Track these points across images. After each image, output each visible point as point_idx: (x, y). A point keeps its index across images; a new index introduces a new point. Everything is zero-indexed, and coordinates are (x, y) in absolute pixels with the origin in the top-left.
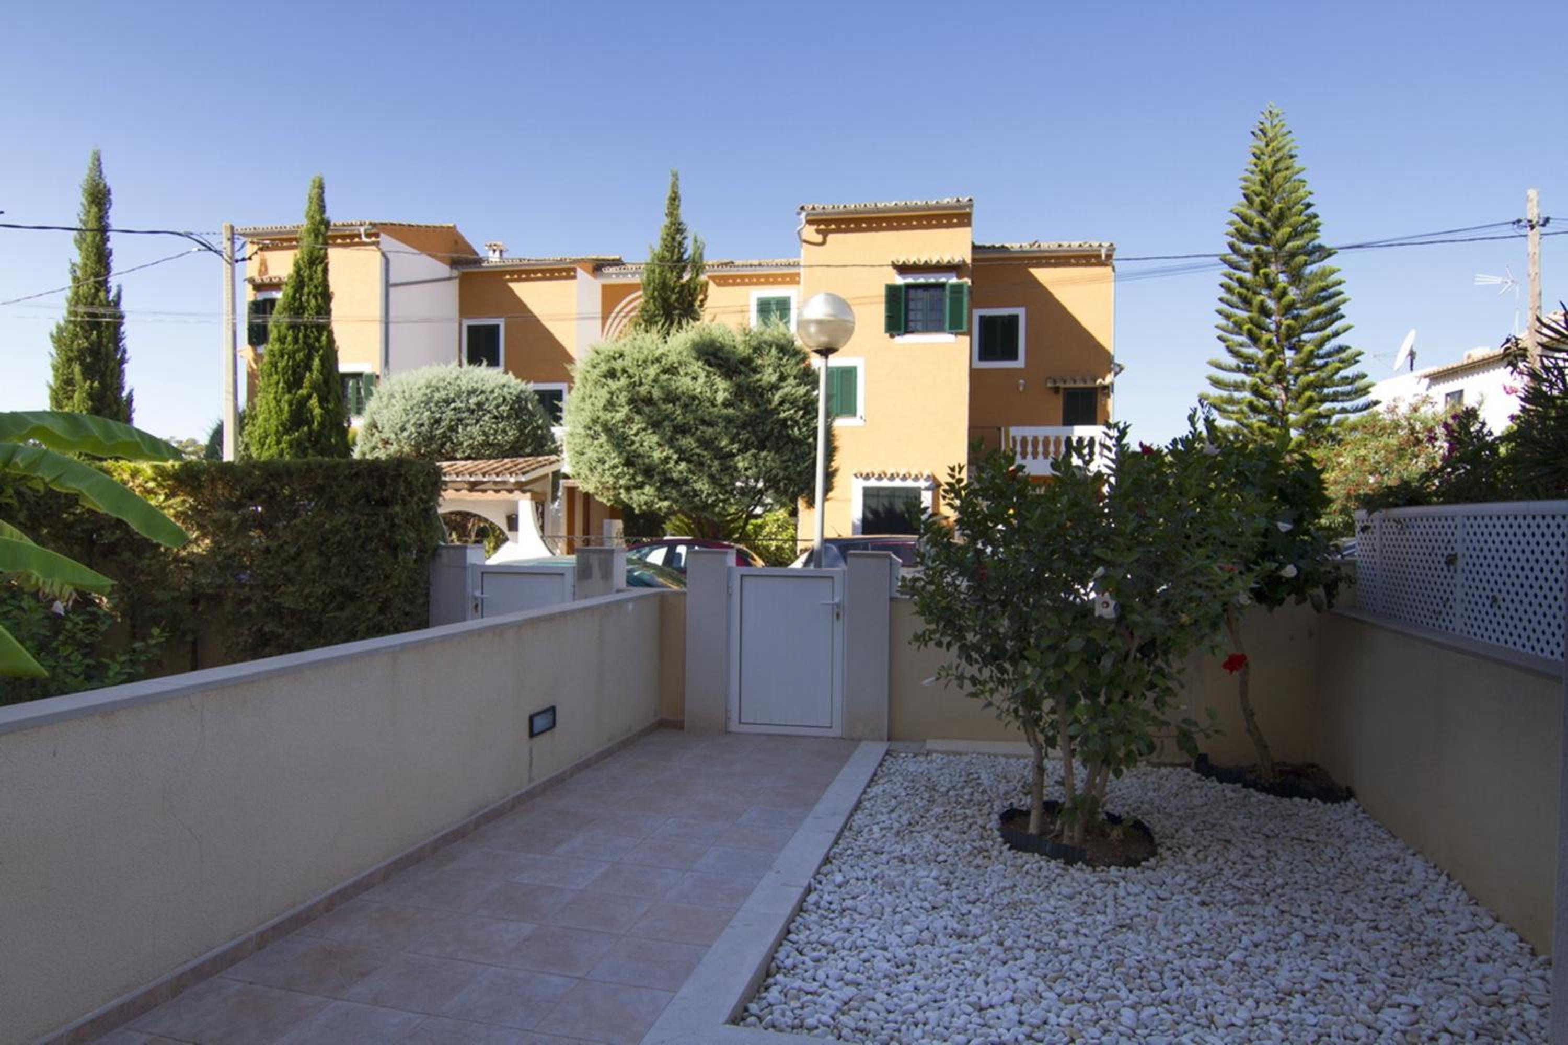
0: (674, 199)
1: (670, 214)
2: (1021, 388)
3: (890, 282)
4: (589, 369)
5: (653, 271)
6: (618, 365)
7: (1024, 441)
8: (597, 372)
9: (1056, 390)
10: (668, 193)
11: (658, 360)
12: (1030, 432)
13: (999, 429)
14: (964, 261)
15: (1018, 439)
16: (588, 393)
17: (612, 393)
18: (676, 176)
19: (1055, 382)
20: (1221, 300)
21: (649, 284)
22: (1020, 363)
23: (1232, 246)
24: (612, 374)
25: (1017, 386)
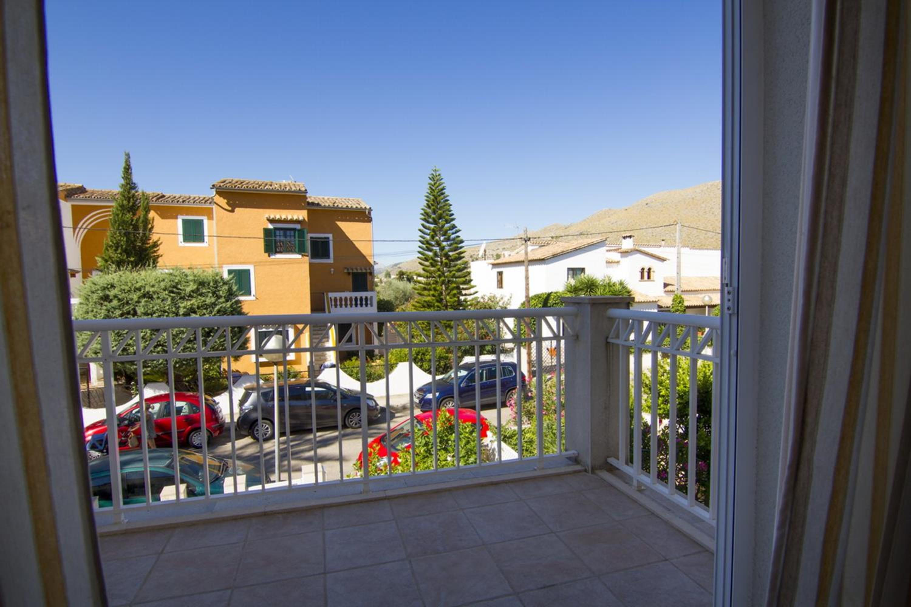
0: (128, 169)
1: (125, 178)
2: (332, 273)
3: (265, 227)
4: (90, 293)
5: (118, 215)
6: (112, 293)
7: (336, 299)
8: (95, 296)
9: (349, 273)
10: (123, 165)
11: (139, 289)
12: (338, 295)
13: (323, 294)
14: (304, 219)
15: (333, 298)
16: (90, 309)
17: (108, 311)
18: (128, 156)
19: (348, 270)
20: (420, 247)
21: (116, 222)
22: (331, 261)
23: (423, 225)
24: (106, 298)
25: (331, 271)
